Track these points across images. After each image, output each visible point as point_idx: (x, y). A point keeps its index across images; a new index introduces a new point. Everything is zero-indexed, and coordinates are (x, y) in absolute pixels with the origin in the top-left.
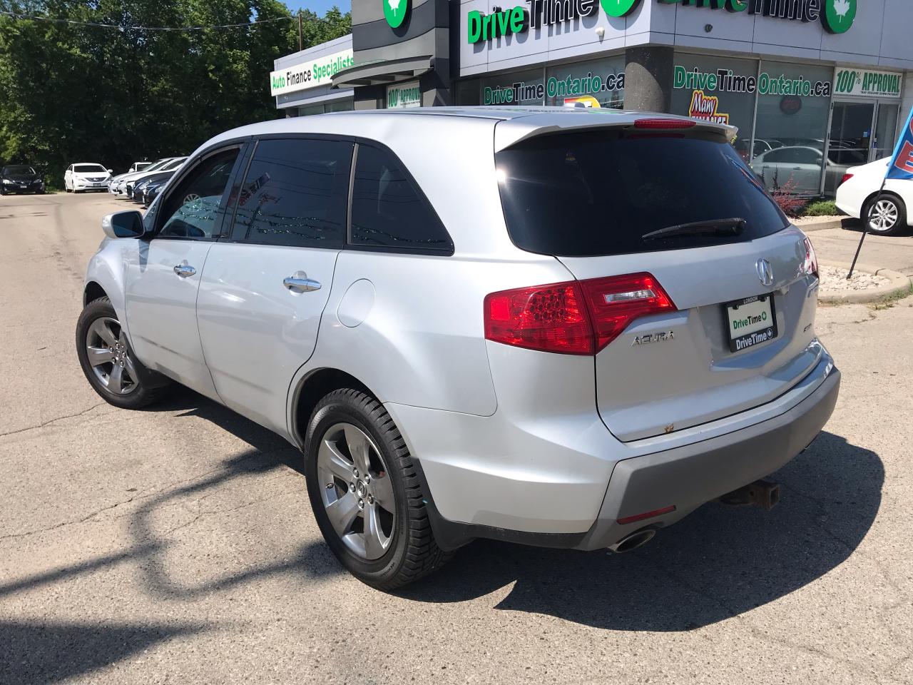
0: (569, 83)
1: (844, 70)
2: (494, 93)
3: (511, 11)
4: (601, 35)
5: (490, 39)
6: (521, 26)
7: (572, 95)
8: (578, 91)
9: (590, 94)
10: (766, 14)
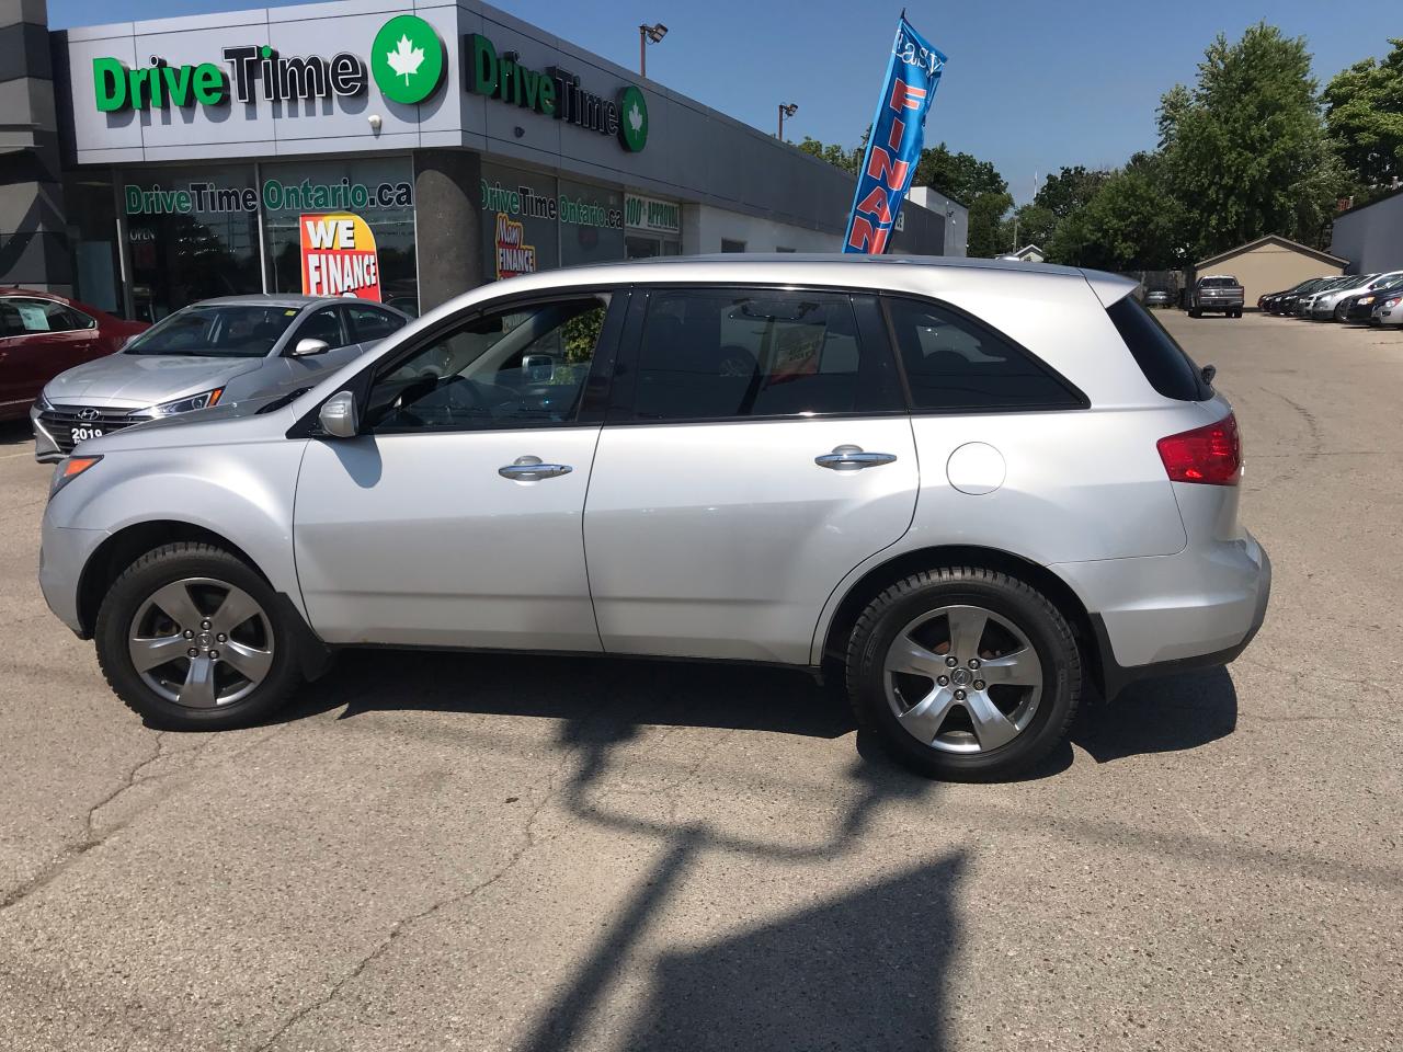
0: (306, 190)
1: (632, 196)
2: (147, 197)
3: (193, 69)
4: (377, 125)
5: (145, 108)
6: (216, 97)
7: (314, 210)
8: (326, 204)
9: (347, 210)
10: (572, 120)
